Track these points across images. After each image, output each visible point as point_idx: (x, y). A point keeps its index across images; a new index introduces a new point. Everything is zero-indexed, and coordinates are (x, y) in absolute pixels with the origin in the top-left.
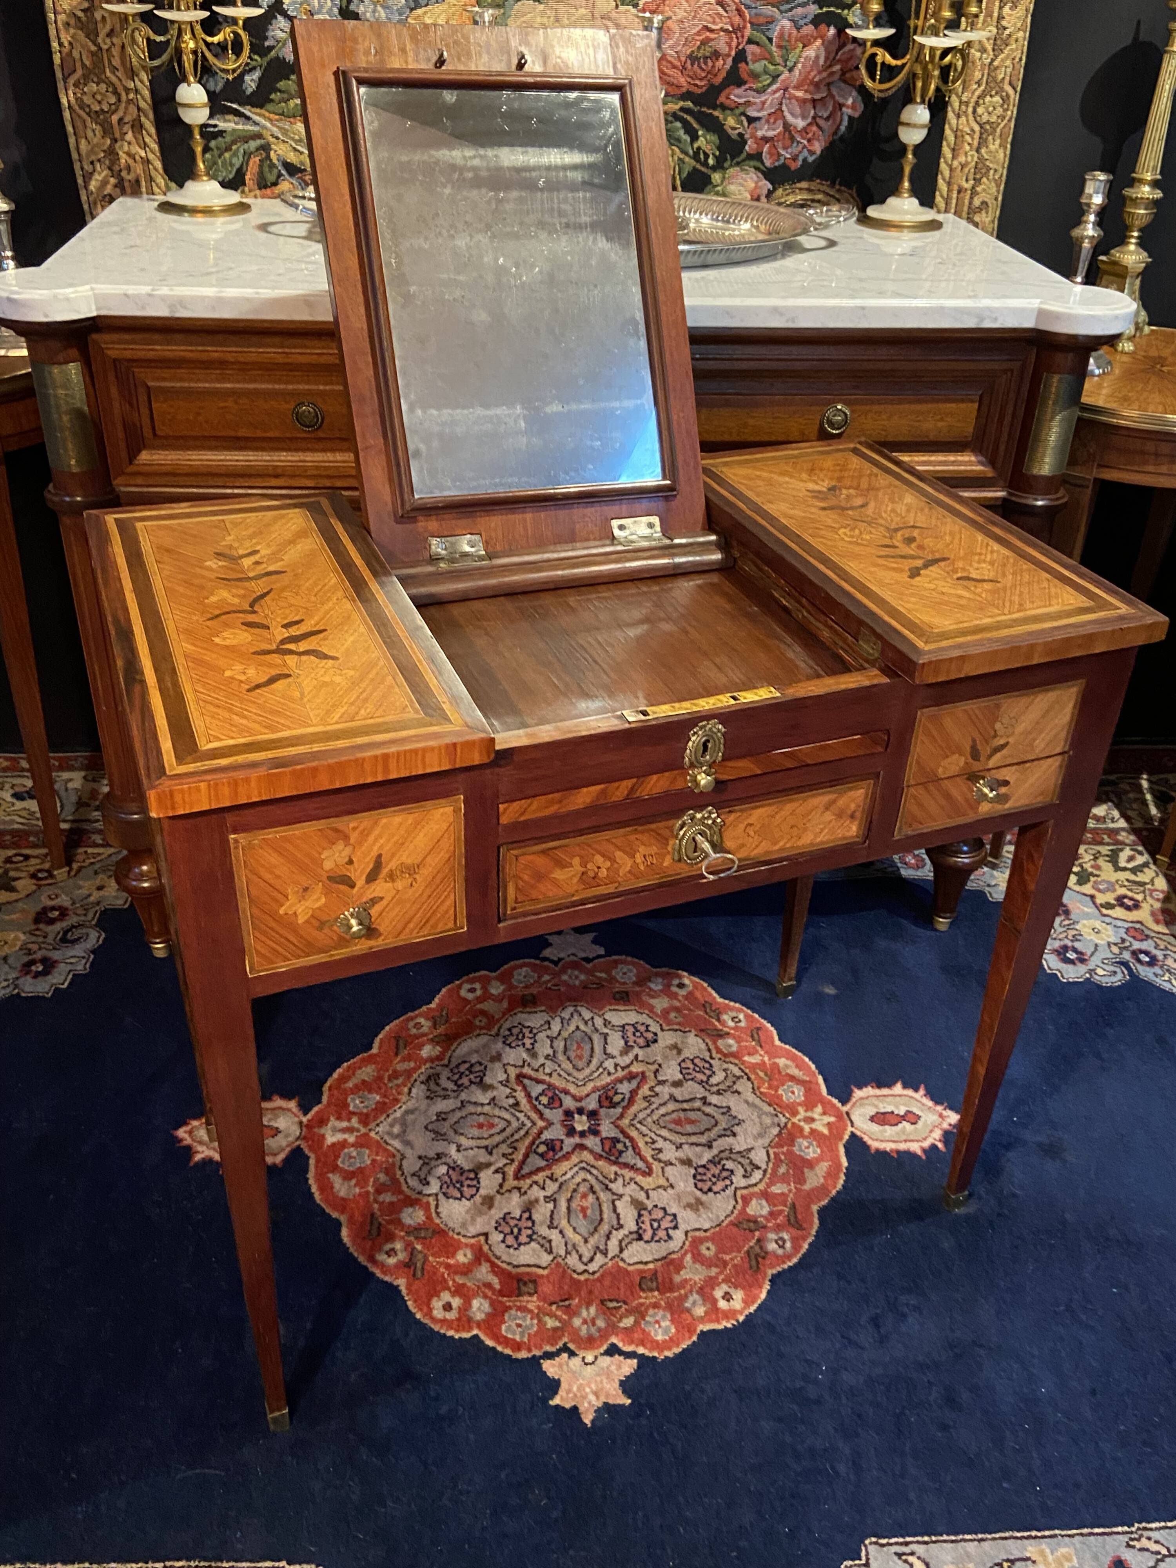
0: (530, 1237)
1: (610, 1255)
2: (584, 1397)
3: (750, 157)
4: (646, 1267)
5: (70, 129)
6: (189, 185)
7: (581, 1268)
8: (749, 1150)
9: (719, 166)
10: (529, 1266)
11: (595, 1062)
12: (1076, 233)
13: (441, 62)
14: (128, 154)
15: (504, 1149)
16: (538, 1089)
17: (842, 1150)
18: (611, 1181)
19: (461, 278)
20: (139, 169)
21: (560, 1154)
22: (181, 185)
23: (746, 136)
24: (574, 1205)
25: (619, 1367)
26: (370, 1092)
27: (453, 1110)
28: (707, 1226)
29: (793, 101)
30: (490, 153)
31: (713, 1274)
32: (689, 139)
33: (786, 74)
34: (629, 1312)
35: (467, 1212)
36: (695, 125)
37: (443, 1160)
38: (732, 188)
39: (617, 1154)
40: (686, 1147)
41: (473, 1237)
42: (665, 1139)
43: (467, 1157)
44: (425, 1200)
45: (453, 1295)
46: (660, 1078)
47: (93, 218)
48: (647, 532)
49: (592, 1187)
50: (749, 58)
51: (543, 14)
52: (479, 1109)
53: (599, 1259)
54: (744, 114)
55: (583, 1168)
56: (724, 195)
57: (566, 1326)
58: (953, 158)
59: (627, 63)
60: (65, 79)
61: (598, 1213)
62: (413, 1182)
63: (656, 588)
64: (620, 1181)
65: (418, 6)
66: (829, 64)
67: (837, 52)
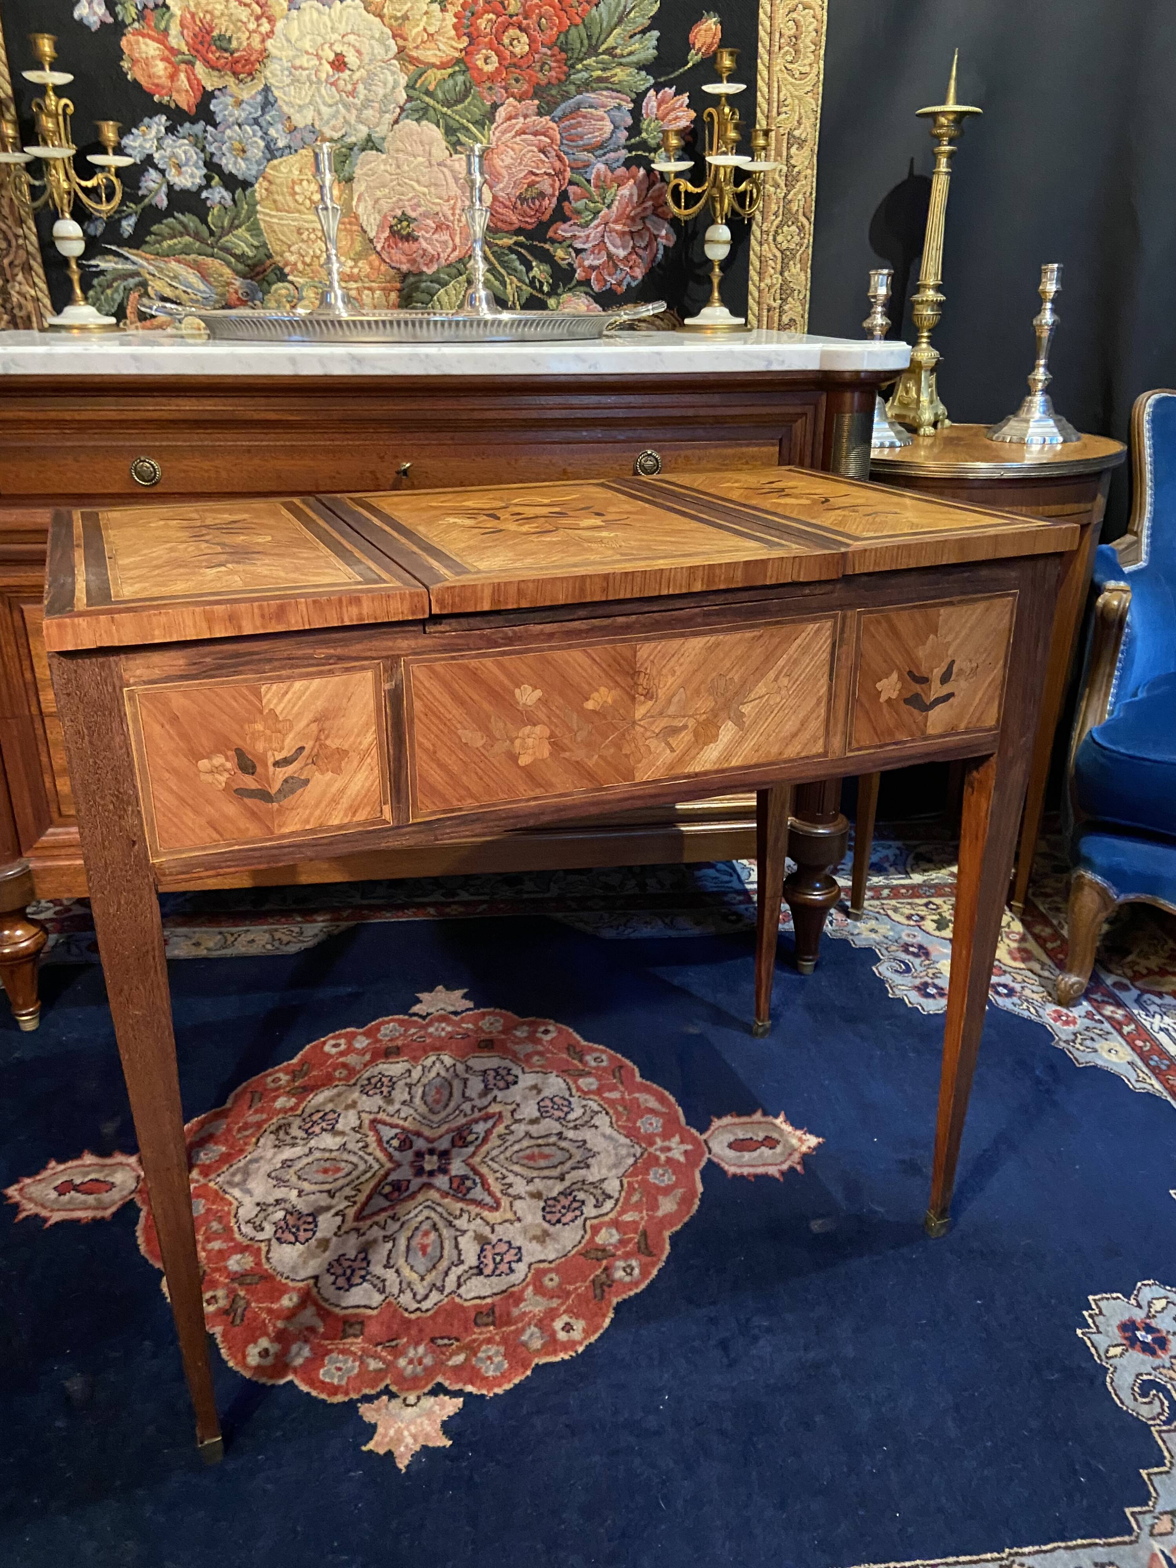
0: (363, 1277)
1: (446, 1292)
2: (401, 1441)
3: (580, 283)
4: (484, 1302)
6: (69, 310)
7: (414, 1306)
8: (603, 1180)
9: (553, 292)
10: (358, 1307)
11: (452, 1104)
12: (867, 322)
14: (18, 293)
15: (347, 1192)
16: (391, 1133)
17: (698, 1176)
18: (455, 1218)
20: (30, 306)
21: (406, 1194)
23: (575, 266)
24: (414, 1243)
25: (443, 1406)
26: (217, 1144)
27: (300, 1158)
28: (551, 1257)
29: (614, 234)
31: (554, 1305)
32: (524, 269)
33: (605, 211)
34: (461, 1349)
35: (300, 1256)
36: (529, 257)
37: (282, 1205)
39: (464, 1191)
40: (536, 1180)
41: (303, 1280)
42: (517, 1174)
43: (307, 1202)
44: (256, 1245)
45: (272, 1340)
46: (517, 1116)
49: (435, 1224)
50: (571, 197)
51: (385, 162)
52: (327, 1155)
53: (435, 1296)
54: (570, 246)
55: (428, 1207)
57: (390, 1366)
58: (760, 281)
61: (438, 1250)
62: (247, 1229)
64: (465, 1216)
65: (274, 157)
66: (642, 201)
67: (648, 190)
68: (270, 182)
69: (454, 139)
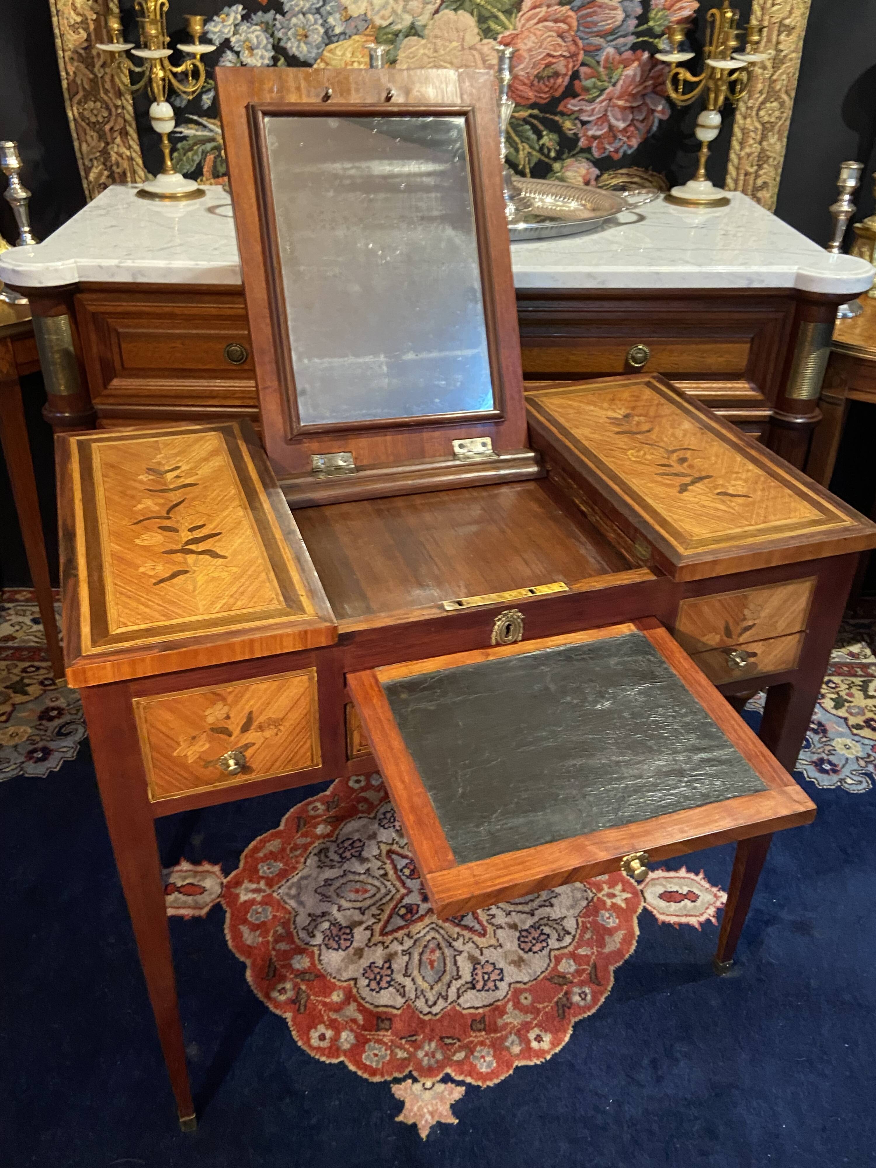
0: (389, 982)
1: (449, 1001)
2: (422, 1116)
3: (582, 151)
4: (477, 1012)
5: (74, 135)
6: (160, 176)
7: (426, 1010)
8: (563, 918)
9: (559, 158)
10: (386, 1006)
12: (834, 208)
13: (327, 97)
14: (117, 153)
15: (374, 910)
16: (401, 863)
17: (635, 921)
18: (454, 940)
19: (340, 259)
20: (125, 164)
21: (416, 916)
22: (155, 176)
23: (580, 135)
24: (424, 958)
25: (451, 1093)
26: (275, 861)
27: (338, 878)
28: (526, 980)
29: (616, 109)
30: (364, 165)
31: (528, 1020)
32: (536, 138)
33: (611, 88)
34: (461, 1048)
35: (342, 961)
36: (541, 127)
37: (327, 918)
38: (569, 174)
39: (460, 918)
40: (513, 914)
41: (346, 981)
42: (498, 907)
43: (345, 917)
44: (311, 949)
45: (327, 1027)
47: (92, 199)
48: (481, 449)
49: (439, 944)
50: (582, 76)
51: (425, 46)
52: (357, 878)
54: (577, 118)
55: (433, 929)
56: (562, 179)
57: (412, 1056)
58: (741, 149)
59: (471, 94)
60: (71, 100)
61: (442, 965)
62: (303, 934)
63: (485, 494)
64: (461, 940)
65: (331, 42)
66: (644, 80)
67: (650, 71)
68: (327, 64)
69: (485, 26)
